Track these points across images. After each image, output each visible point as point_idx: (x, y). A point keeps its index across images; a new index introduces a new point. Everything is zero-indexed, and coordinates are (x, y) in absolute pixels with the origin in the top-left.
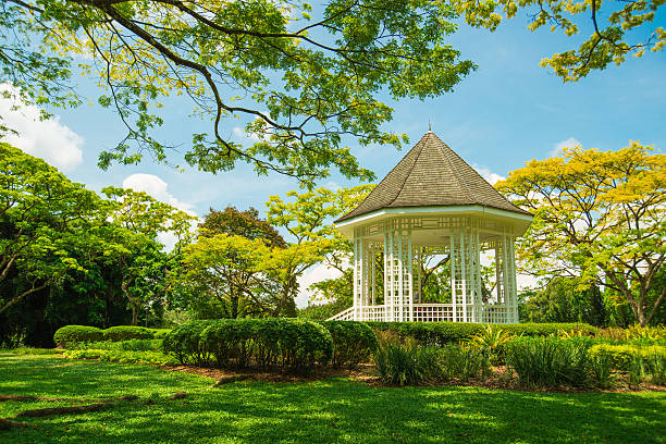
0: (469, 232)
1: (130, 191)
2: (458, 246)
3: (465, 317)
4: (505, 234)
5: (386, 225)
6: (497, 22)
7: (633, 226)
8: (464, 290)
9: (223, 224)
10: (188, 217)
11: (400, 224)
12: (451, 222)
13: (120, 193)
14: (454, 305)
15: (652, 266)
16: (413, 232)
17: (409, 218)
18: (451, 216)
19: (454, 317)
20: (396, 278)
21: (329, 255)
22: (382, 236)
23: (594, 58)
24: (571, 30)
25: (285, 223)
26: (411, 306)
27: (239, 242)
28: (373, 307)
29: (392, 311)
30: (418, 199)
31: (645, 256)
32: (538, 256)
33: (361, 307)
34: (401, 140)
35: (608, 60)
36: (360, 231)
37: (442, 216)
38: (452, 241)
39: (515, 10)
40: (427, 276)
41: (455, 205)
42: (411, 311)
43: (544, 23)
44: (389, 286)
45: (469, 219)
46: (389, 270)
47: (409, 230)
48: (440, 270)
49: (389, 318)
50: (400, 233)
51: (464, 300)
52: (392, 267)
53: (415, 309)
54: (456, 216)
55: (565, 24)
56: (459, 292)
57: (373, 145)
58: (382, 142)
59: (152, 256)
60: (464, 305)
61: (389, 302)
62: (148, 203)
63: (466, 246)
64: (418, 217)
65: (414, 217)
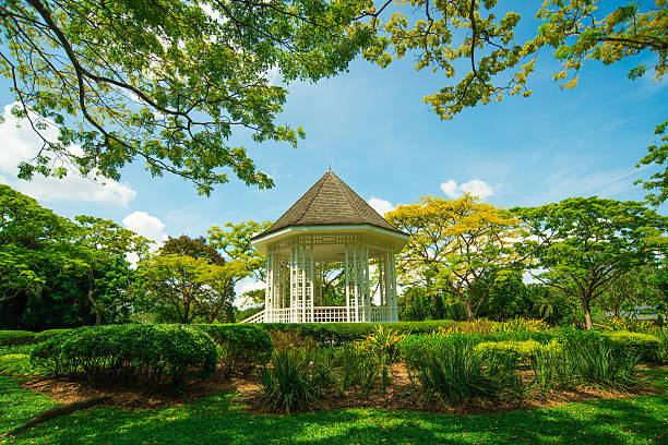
0: (361, 246)
1: (99, 220)
2: (351, 259)
3: (357, 317)
4: (388, 250)
5: (293, 241)
6: (389, 61)
7: (465, 251)
8: (356, 294)
9: (178, 247)
10: (147, 241)
11: (304, 239)
12: (346, 239)
13: (91, 220)
14: (348, 308)
15: (477, 278)
16: (315, 247)
17: (312, 235)
18: (346, 234)
19: (348, 318)
20: (301, 285)
21: (257, 271)
22: (288, 251)
23: (468, 95)
24: (450, 72)
25: (223, 246)
26: (312, 308)
27: (187, 260)
28: (283, 310)
29: (296, 313)
30: (319, 219)
31: (472, 271)
32: (404, 271)
33: (271, 310)
34: (297, 135)
35: (479, 97)
36: (272, 247)
37: (339, 234)
38: (346, 255)
39: (405, 50)
40: (327, 286)
41: (349, 224)
42: (312, 314)
43: (428, 64)
44: (294, 292)
45: (361, 237)
46: (294, 279)
47: (312, 246)
48: (337, 281)
49: (295, 320)
50: (304, 247)
51: (356, 302)
52: (297, 276)
53: (315, 311)
54: (350, 234)
55: (445, 65)
56: (351, 297)
57: (268, 142)
58: (276, 138)
59: (120, 271)
60: (356, 308)
61: (294, 305)
62: (115, 229)
63: (358, 258)
64: (319, 234)
65: (316, 234)
